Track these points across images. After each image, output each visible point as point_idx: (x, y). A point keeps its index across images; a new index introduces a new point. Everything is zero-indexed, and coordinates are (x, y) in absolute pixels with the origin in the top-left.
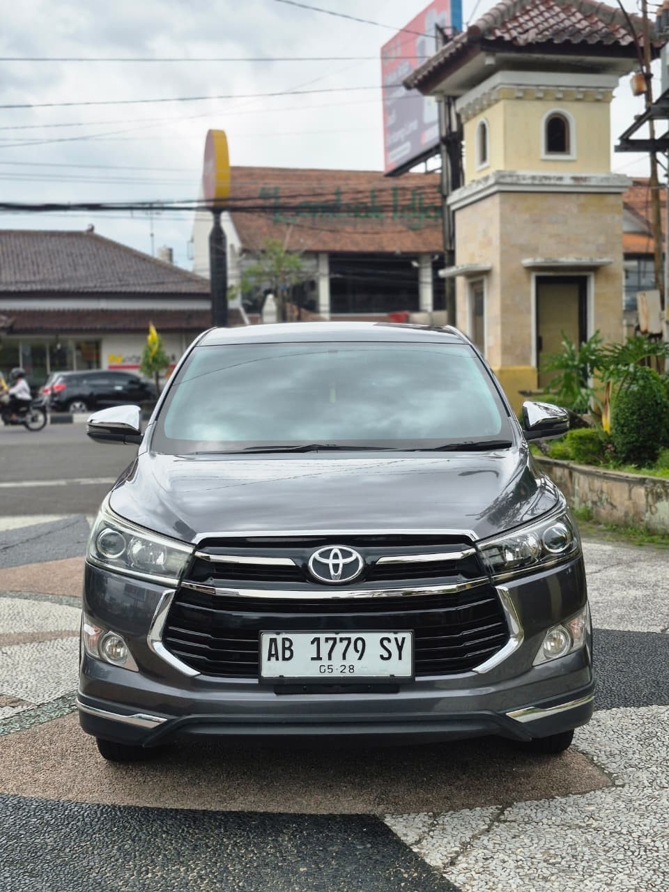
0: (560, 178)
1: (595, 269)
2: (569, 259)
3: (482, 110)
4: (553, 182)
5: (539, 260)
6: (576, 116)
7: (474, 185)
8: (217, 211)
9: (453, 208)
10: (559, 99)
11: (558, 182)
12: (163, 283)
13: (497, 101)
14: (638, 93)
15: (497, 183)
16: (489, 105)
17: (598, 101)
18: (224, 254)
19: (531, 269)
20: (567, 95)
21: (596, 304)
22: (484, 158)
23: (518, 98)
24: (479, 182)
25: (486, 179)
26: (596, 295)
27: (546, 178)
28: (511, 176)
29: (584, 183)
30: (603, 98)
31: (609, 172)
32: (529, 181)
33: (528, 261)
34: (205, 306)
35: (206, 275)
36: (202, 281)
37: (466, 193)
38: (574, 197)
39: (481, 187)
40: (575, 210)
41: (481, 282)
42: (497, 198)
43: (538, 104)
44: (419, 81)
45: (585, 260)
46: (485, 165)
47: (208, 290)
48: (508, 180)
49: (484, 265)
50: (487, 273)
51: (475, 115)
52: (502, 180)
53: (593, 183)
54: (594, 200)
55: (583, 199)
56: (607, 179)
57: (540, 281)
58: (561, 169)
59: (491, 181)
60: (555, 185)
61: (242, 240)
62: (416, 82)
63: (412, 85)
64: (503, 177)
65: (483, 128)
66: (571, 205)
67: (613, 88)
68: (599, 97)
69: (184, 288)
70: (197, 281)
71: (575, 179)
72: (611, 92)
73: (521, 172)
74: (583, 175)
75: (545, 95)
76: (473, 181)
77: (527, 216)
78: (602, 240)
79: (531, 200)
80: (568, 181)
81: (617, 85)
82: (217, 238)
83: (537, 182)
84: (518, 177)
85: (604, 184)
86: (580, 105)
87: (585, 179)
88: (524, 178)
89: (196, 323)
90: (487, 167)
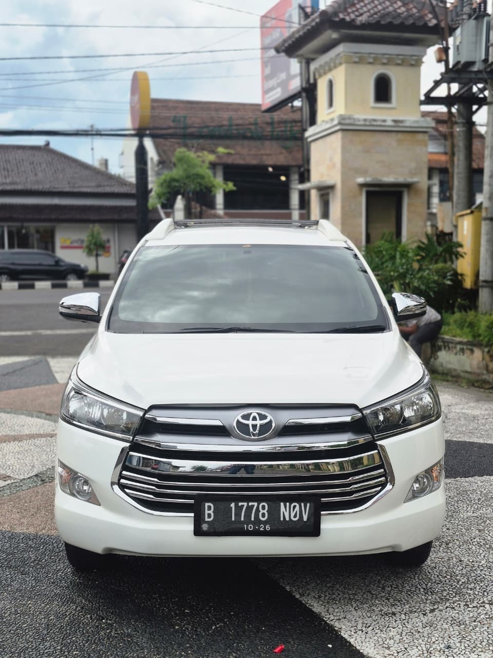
0: (384, 121)
1: (408, 186)
2: (389, 179)
3: (330, 70)
4: (379, 123)
5: (369, 180)
6: (396, 75)
7: (324, 124)
8: (140, 137)
9: (310, 140)
10: (384, 64)
11: (383, 124)
12: (101, 186)
13: (340, 64)
14: (439, 61)
15: (340, 124)
16: (335, 67)
17: (412, 65)
18: (145, 163)
19: (362, 186)
20: (390, 61)
21: (408, 211)
22: (331, 104)
23: (356, 63)
24: (327, 122)
25: (332, 120)
26: (409, 205)
27: (374, 120)
28: (349, 118)
29: (401, 125)
30: (417, 63)
32: (362, 123)
33: (361, 180)
34: (132, 203)
35: (133, 180)
36: (130, 184)
37: (318, 130)
38: (394, 134)
39: (328, 126)
40: (394, 144)
41: (328, 194)
42: (339, 135)
43: (370, 67)
44: (286, 48)
45: (401, 180)
46: (332, 110)
47: (134, 191)
48: (347, 121)
49: (329, 181)
50: (332, 187)
51: (325, 73)
52: (343, 122)
53: (407, 124)
54: (408, 136)
55: (400, 136)
56: (417, 122)
57: (369, 195)
58: (385, 115)
59: (336, 122)
60: (381, 126)
61: (159, 154)
62: (283, 48)
63: (281, 50)
64: (344, 119)
65: (331, 84)
66: (391, 140)
67: (423, 56)
68: (413, 62)
69: (116, 189)
70: (125, 184)
71: (395, 121)
72: (421, 59)
73: (357, 116)
74: (401, 118)
75: (376, 60)
76: (323, 121)
77: (360, 148)
78: (413, 165)
79: (364, 136)
80: (389, 123)
81: (425, 53)
82: (141, 154)
83: (368, 123)
84: (354, 119)
85: (415, 125)
86: (399, 69)
87: (401, 121)
88: (359, 120)
89: (125, 216)
90: (333, 112)
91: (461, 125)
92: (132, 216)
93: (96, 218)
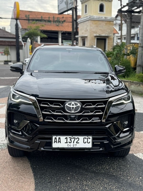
0: (102, 17)
1: (108, 37)
3: (86, 2)
4: (101, 18)
5: (98, 35)
6: (105, 4)
7: (84, 18)
8: (17, 19)
9: (78, 23)
10: (102, 1)
12: (5, 35)
13: (90, 0)
14: (119, 0)
16: (88, 1)
17: (110, 1)
19: (95, 36)
21: (108, 44)
22: (86, 12)
24: (85, 17)
25: (87, 17)
26: (108, 42)
27: (100, 17)
28: (92, 16)
29: (107, 19)
31: (111, 17)
32: (96, 18)
33: (95, 35)
34: (15, 40)
35: (14, 33)
36: (13, 35)
37: (82, 20)
38: (104, 22)
39: (86, 18)
40: (104, 24)
41: (85, 39)
42: (90, 21)
43: (98, 1)
45: (106, 35)
47: (15, 37)
48: (92, 17)
49: (86, 35)
50: (86, 37)
51: (84, 3)
52: (91, 17)
54: (108, 22)
55: (106, 22)
56: (111, 18)
57: (97, 39)
59: (88, 17)
61: (22, 26)
64: (91, 16)
65: (86, 6)
66: (104, 23)
69: (9, 36)
71: (105, 18)
73: (94, 16)
74: (107, 17)
76: (84, 17)
77: (95, 25)
78: (109, 31)
79: (96, 22)
80: (104, 18)
82: (17, 25)
83: (97, 18)
84: (94, 17)
85: (110, 19)
86: (106, 2)
87: (107, 18)
88: (95, 17)
89: (12, 44)
90: (87, 14)
91: (129, 19)
92: (15, 44)
93: (4, 44)
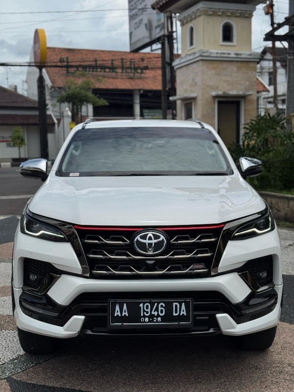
0: (229, 54)
1: (244, 97)
2: (233, 92)
3: (191, 20)
4: (226, 55)
5: (220, 93)
6: (236, 24)
7: (188, 57)
8: (40, 68)
10: (229, 16)
11: (228, 56)
12: (14, 102)
13: (200, 16)
14: (267, 13)
15: (201, 56)
16: (195, 18)
17: (246, 17)
18: (44, 88)
19: (215, 97)
20: (233, 15)
21: (245, 115)
22: (191, 44)
23: (210, 15)
24: (190, 55)
25: (195, 53)
26: (245, 109)
27: (224, 53)
28: (207, 52)
29: (239, 56)
30: (248, 16)
31: (251, 52)
32: (215, 55)
33: (214, 93)
34: (37, 113)
35: (36, 98)
36: (34, 101)
37: (183, 60)
38: (235, 63)
39: (191, 57)
40: (235, 69)
41: (191, 103)
42: (200, 63)
43: (218, 18)
44: (161, 6)
45: (241, 93)
46: (192, 47)
47: (37, 105)
48: (206, 54)
49: (193, 95)
50: (194, 99)
51: (187, 23)
52: (203, 54)
53: (244, 56)
54: (244, 64)
55: (239, 64)
56: (250, 55)
57: (219, 103)
58: (230, 50)
59: (197, 55)
60: (227, 57)
61: (52, 82)
62: (159, 6)
63: (156, 8)
64: (203, 52)
65: (192, 29)
66: (233, 68)
67: (253, 11)
68: (247, 15)
69: (24, 105)
70: (30, 101)
71: (236, 54)
72: (252, 13)
73: (211, 51)
74: (240, 52)
75: (224, 14)
76: (187, 55)
77: (213, 72)
78: (247, 83)
79: (215, 65)
80: (233, 55)
81: (255, 9)
82: (41, 80)
83: (219, 55)
84: (210, 53)
85: (249, 57)
86: (238, 19)
87: (240, 54)
88: (213, 53)
89: (31, 121)
90: (194, 48)
92: (36, 121)
